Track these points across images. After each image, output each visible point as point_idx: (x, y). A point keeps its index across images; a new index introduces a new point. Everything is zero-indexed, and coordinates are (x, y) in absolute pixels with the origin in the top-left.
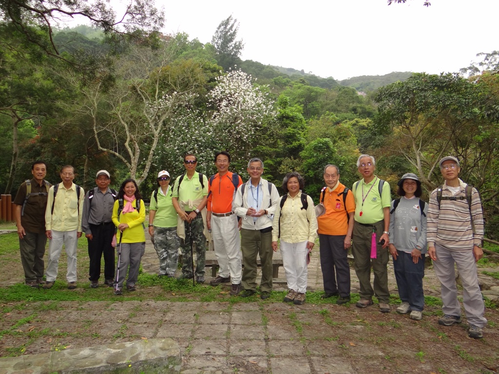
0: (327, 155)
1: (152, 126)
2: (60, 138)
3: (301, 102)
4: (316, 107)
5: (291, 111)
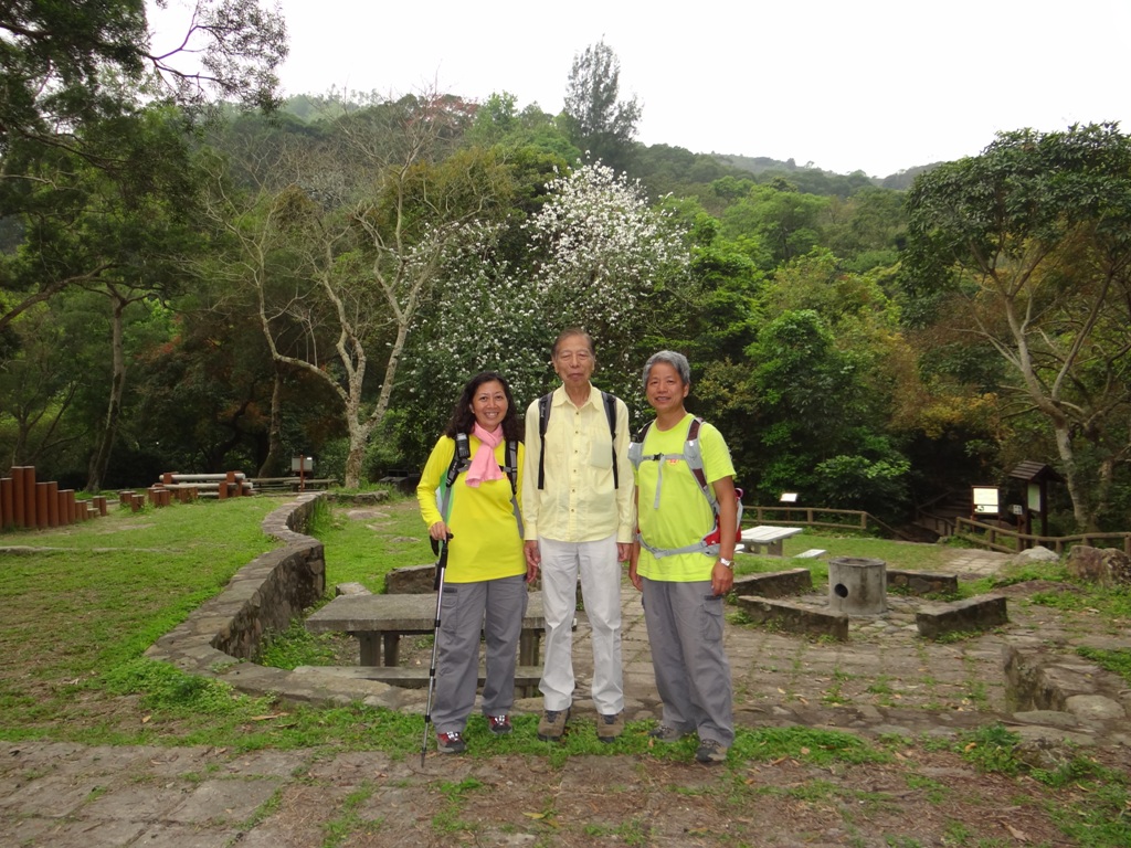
0: (809, 348)
1: (393, 300)
2: (226, 339)
3: (770, 232)
4: (807, 240)
5: (727, 251)
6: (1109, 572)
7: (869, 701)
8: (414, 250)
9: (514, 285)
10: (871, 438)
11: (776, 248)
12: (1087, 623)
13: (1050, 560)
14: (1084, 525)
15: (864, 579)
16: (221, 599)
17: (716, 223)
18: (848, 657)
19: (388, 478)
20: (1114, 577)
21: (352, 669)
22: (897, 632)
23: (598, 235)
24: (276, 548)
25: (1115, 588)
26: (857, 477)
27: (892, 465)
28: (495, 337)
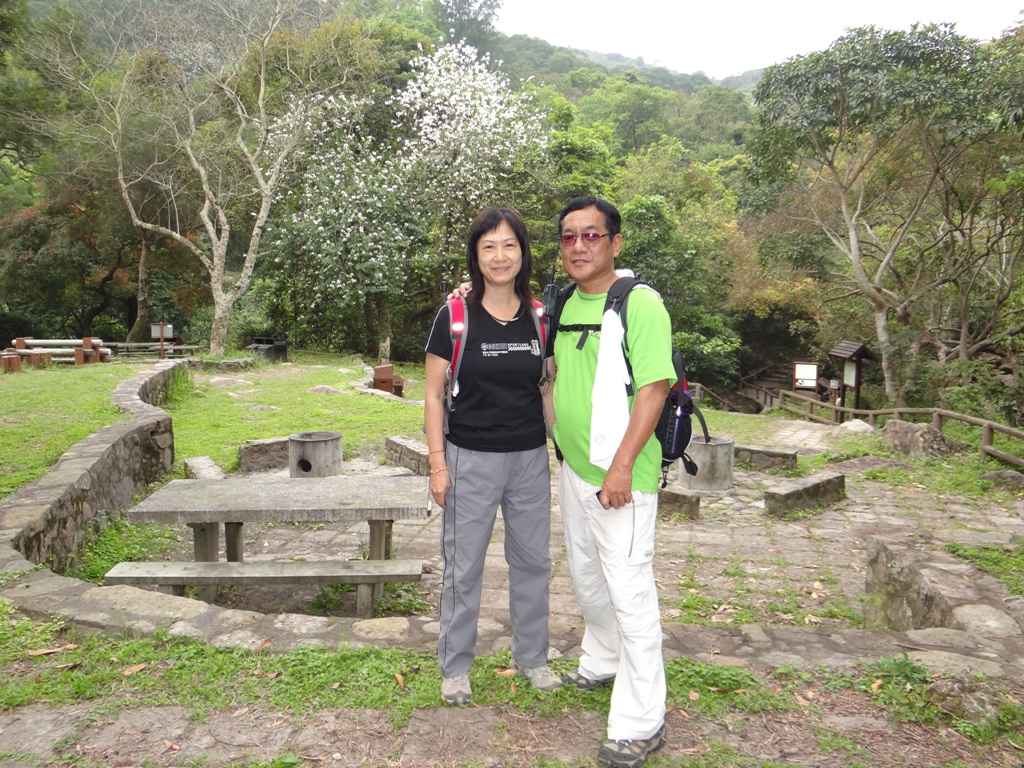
0: (656, 232)
1: (257, 171)
2: (91, 205)
3: (621, 122)
4: (654, 132)
5: (583, 137)
6: (920, 445)
7: (725, 586)
8: (279, 121)
9: (378, 160)
10: (707, 317)
11: (625, 138)
12: (916, 499)
13: (866, 432)
14: (894, 400)
15: (713, 457)
16: (43, 482)
17: (574, 109)
18: (701, 537)
19: (255, 345)
20: (924, 449)
21: (182, 565)
22: (745, 508)
23: (461, 114)
24: (119, 420)
25: (925, 459)
26: (694, 352)
27: (724, 341)
28: (359, 211)
